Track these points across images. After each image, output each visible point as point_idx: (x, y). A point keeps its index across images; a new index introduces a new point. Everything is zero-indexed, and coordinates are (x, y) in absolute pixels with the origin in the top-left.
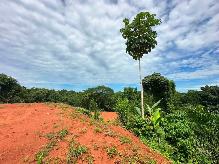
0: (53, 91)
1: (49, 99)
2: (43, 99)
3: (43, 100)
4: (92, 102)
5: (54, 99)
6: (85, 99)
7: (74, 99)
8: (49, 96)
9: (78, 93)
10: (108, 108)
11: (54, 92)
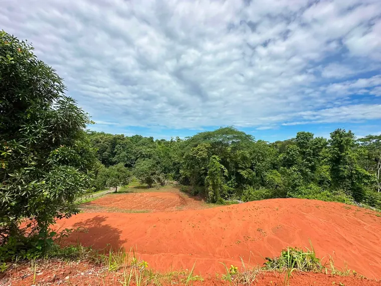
0: (121, 138)
1: (116, 152)
2: (105, 151)
3: (106, 153)
4: (214, 163)
5: (125, 152)
6: (199, 155)
7: (160, 153)
8: (117, 146)
9: (159, 143)
10: (246, 177)
11: (124, 139)
